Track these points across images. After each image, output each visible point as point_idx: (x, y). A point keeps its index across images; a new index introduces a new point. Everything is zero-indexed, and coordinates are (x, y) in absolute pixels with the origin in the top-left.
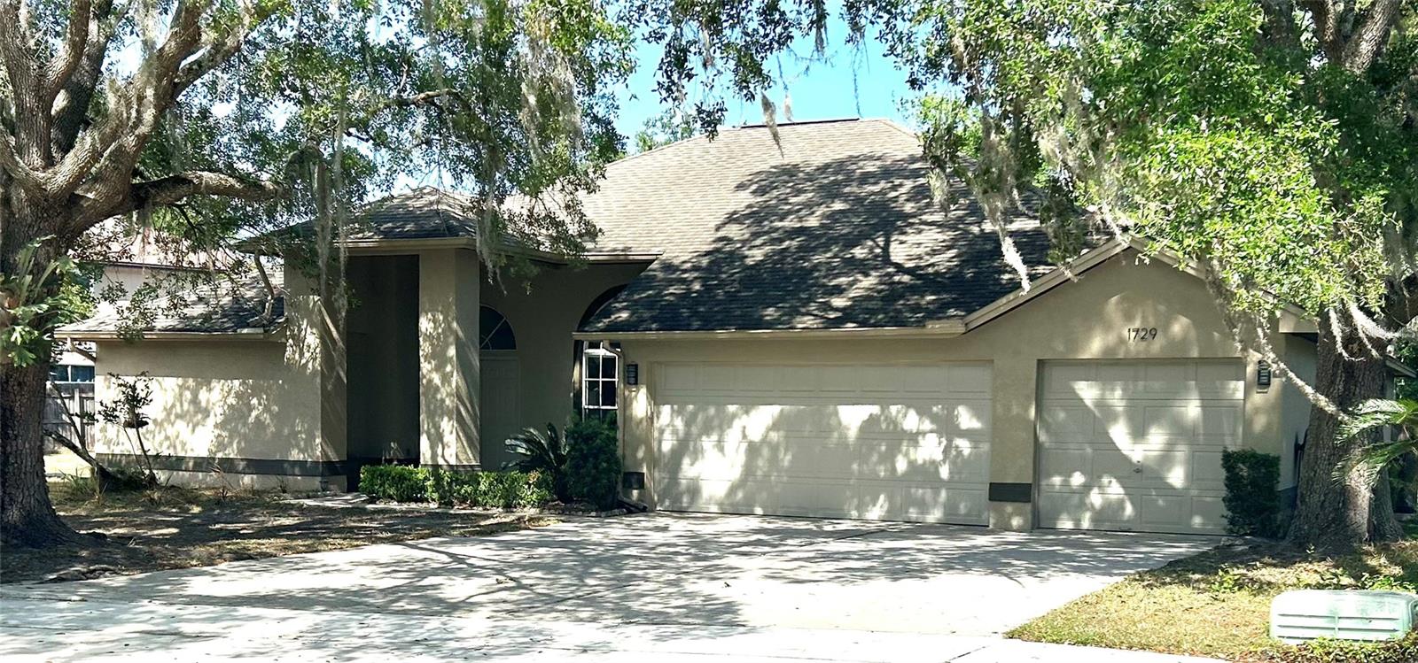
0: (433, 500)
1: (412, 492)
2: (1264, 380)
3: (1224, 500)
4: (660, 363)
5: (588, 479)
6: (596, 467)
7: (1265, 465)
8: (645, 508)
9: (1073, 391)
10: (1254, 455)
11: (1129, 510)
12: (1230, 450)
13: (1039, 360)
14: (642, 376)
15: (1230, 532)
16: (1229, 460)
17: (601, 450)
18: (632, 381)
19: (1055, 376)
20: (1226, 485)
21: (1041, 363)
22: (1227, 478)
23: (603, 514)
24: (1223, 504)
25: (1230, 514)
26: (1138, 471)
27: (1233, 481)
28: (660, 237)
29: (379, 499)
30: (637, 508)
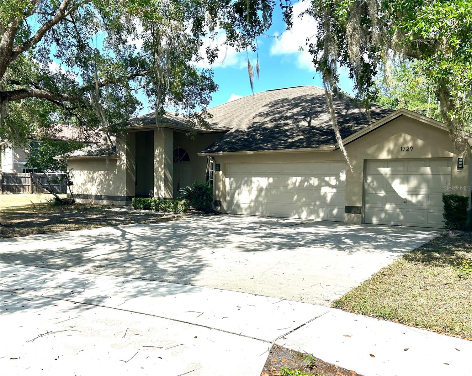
0: (153, 209)
1: (148, 207)
2: (460, 166)
3: (443, 215)
4: (228, 163)
5: (199, 203)
6: (202, 199)
7: (463, 201)
8: (221, 213)
9: (378, 171)
10: (457, 197)
11: (402, 217)
12: (445, 194)
13: (364, 160)
14: (221, 167)
15: (446, 228)
16: (446, 199)
17: (204, 193)
18: (218, 169)
19: (371, 166)
20: (444, 209)
21: (365, 161)
22: (445, 206)
23: (205, 215)
24: (443, 216)
25: (446, 220)
26: (405, 202)
27: (447, 207)
28: (234, 123)
29: (137, 208)
30: (219, 213)
